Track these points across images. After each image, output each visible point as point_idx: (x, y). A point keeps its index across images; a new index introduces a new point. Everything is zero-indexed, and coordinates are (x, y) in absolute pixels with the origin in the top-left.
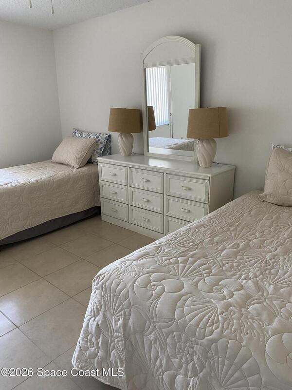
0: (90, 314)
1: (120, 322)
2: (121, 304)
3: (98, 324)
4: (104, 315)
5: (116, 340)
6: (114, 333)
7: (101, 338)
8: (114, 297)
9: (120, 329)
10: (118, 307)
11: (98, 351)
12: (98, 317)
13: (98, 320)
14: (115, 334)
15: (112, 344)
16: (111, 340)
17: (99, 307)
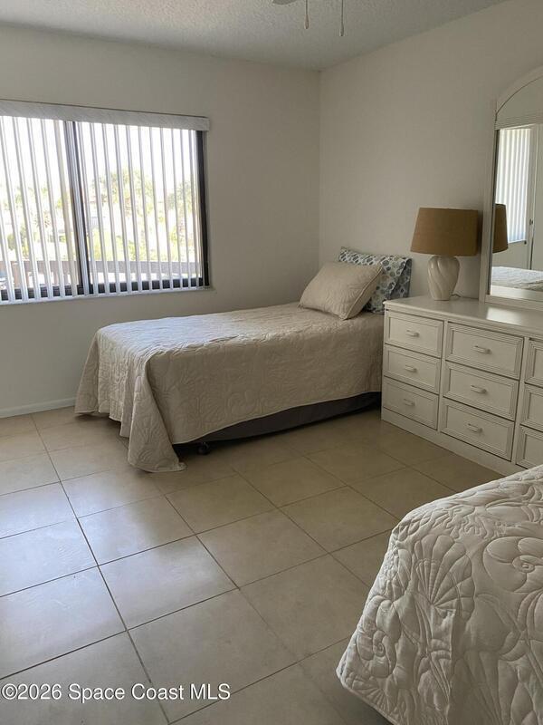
0: (381, 592)
1: (447, 621)
2: (452, 585)
3: (396, 614)
4: (412, 600)
5: (435, 653)
6: (431, 639)
7: (401, 641)
8: (437, 569)
9: (447, 634)
10: (446, 590)
11: (394, 667)
12: (399, 600)
13: (398, 607)
14: (433, 641)
15: (426, 659)
16: (423, 651)
17: (402, 583)
